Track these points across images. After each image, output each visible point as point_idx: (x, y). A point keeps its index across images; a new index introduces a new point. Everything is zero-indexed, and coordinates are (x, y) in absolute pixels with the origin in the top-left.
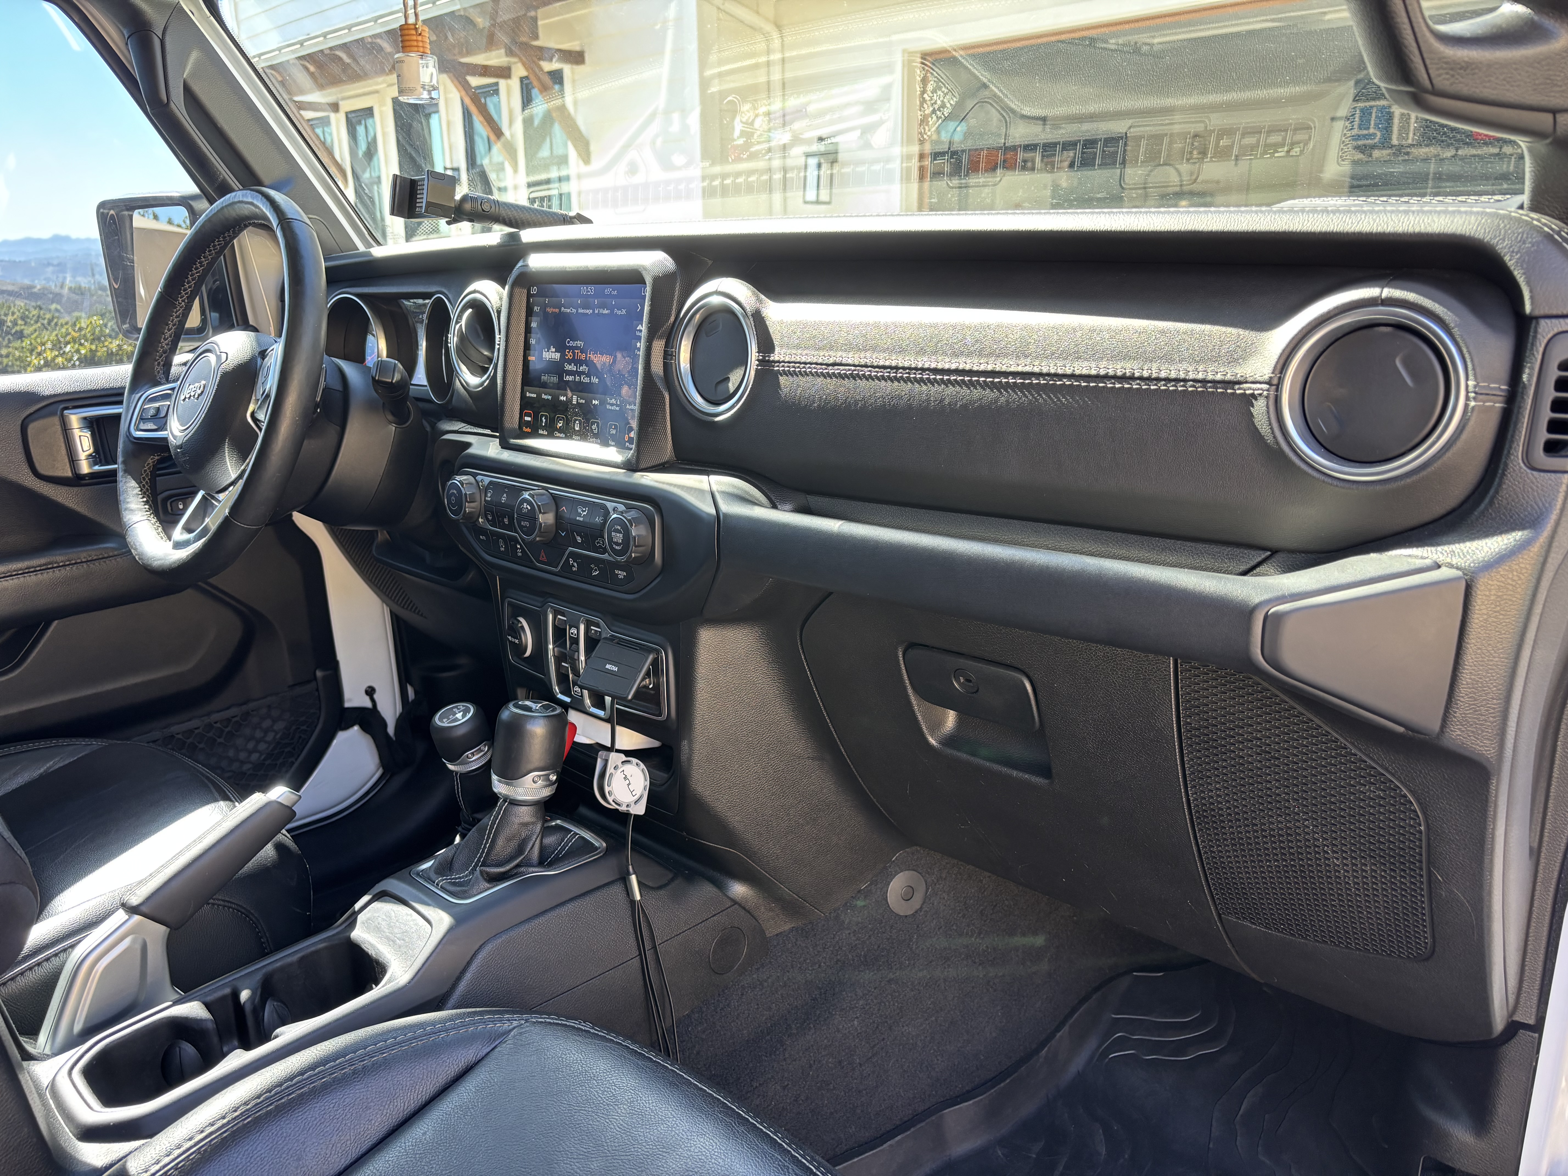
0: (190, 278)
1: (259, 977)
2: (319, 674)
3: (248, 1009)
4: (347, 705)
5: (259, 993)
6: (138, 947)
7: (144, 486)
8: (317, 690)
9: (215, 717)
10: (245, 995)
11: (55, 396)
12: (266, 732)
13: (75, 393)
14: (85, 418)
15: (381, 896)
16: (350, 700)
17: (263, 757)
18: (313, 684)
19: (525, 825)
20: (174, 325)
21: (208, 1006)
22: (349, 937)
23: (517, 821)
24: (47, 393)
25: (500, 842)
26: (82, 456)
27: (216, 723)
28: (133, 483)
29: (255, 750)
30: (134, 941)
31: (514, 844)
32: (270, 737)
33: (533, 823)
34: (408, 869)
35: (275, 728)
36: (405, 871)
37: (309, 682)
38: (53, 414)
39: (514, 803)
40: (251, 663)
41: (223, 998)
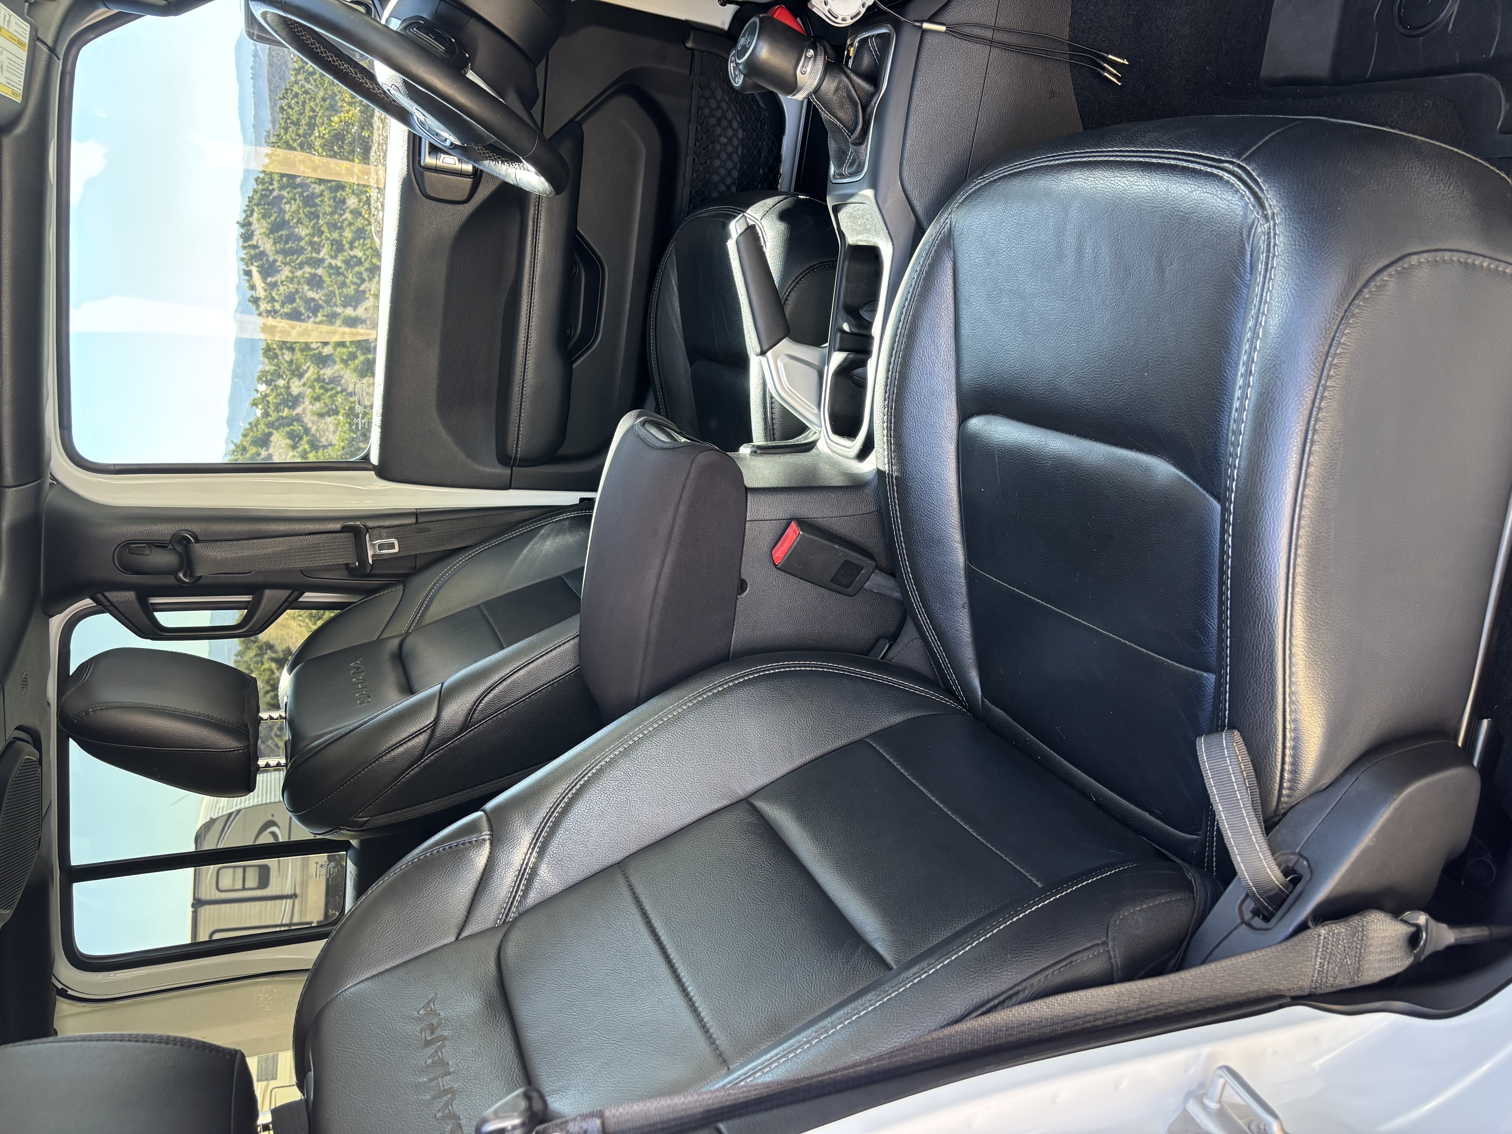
0: (324, 55)
1: (842, 312)
2: (689, 45)
3: (855, 330)
4: (726, 27)
5: (851, 319)
6: (787, 360)
7: (489, 156)
8: (702, 52)
9: (691, 143)
10: (846, 327)
11: (408, 166)
12: (719, 107)
13: (408, 150)
14: (429, 153)
15: (836, 209)
16: (723, 23)
17: (738, 119)
18: (696, 52)
19: (837, 89)
20: (363, 79)
21: (841, 350)
22: (850, 246)
23: (830, 95)
24: (405, 169)
25: (841, 114)
26: (458, 166)
27: (695, 145)
28: (486, 162)
29: (730, 122)
30: (782, 360)
31: (848, 106)
32: (724, 106)
33: (839, 83)
34: (829, 182)
35: (719, 99)
36: (829, 185)
37: (693, 55)
38: (422, 174)
39: (816, 91)
40: (661, 98)
41: (841, 339)
